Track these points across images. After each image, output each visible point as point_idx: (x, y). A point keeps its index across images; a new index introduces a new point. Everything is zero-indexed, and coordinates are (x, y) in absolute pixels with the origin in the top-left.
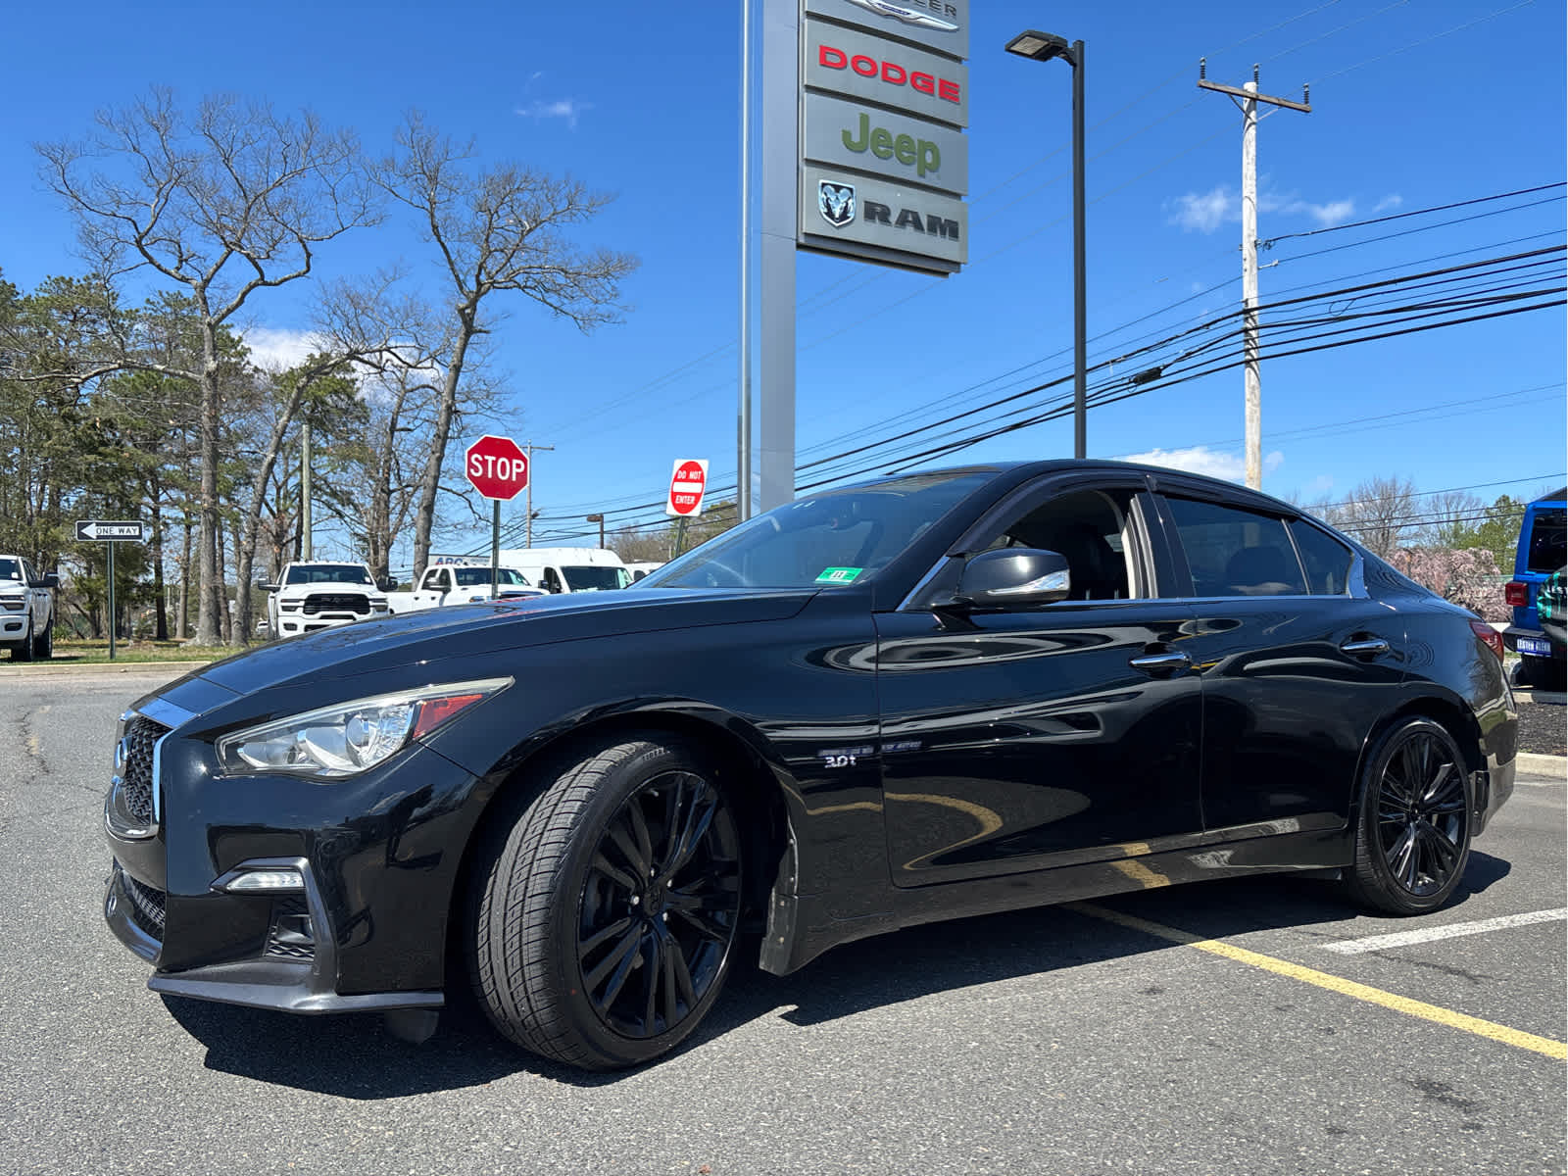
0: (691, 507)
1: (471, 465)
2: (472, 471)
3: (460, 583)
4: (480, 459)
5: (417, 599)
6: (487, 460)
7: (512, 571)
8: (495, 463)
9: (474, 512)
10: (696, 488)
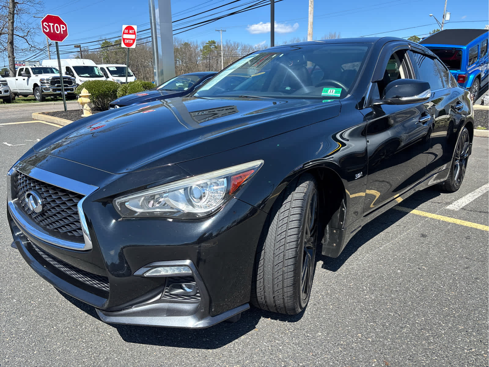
0: (131, 45)
1: (44, 27)
2: (45, 29)
3: (34, 73)
4: (47, 24)
5: (17, 80)
6: (50, 25)
7: (54, 68)
8: (53, 26)
9: (29, 44)
10: (133, 37)
